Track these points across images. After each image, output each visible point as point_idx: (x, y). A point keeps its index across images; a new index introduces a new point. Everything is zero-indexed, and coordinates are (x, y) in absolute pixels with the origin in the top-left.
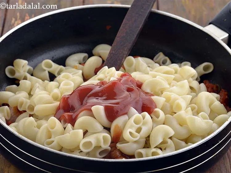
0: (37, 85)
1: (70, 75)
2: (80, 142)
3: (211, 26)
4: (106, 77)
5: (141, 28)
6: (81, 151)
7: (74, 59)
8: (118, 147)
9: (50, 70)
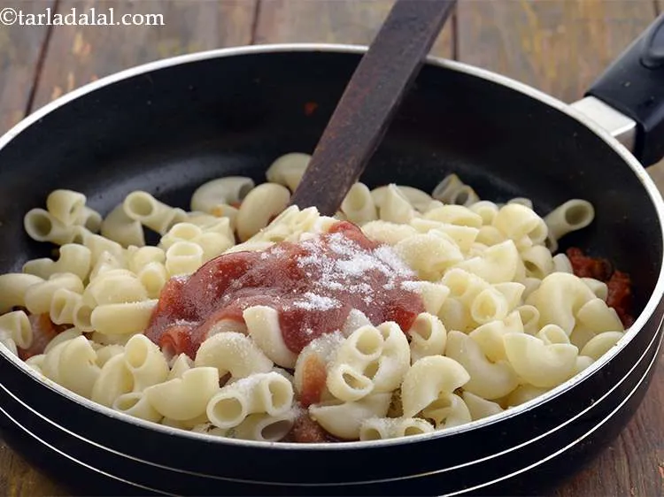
0: (106, 254)
1: (198, 229)
2: (209, 400)
3: (590, 100)
4: (292, 232)
5: (395, 106)
6: (212, 427)
7: (215, 193)
8: (312, 415)
9: (147, 220)
